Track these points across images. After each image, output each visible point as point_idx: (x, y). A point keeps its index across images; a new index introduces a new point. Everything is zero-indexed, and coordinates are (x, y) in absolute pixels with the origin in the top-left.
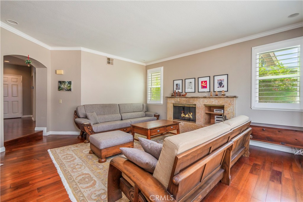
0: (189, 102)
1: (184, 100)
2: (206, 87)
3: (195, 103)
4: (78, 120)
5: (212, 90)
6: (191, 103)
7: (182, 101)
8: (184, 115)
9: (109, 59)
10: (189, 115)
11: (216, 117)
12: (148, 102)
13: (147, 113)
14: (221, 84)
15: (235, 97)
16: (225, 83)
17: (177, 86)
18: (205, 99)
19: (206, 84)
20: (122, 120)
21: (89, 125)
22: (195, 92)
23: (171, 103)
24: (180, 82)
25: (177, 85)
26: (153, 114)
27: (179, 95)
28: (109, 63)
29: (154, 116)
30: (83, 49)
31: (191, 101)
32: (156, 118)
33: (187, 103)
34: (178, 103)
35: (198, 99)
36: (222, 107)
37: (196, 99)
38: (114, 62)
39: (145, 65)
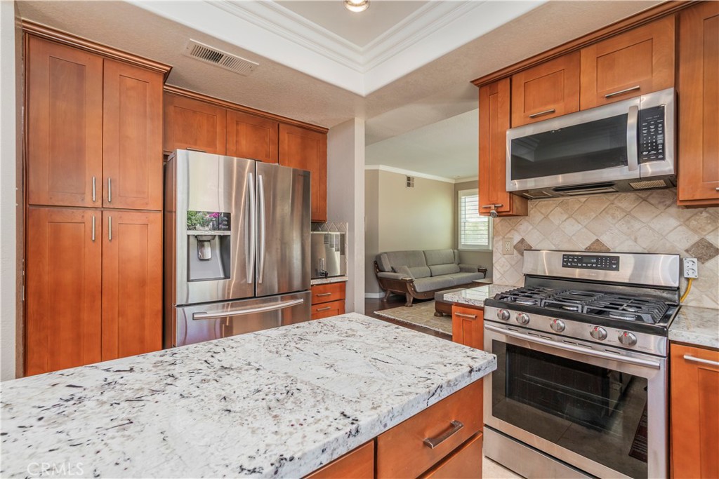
4: (380, 274)
9: (409, 179)
12: (460, 247)
13: (461, 265)
20: (431, 276)
21: (411, 281)
26: (476, 268)
28: (409, 185)
29: (479, 271)
30: (382, 168)
32: (482, 274)
38: (415, 182)
39: (453, 182)
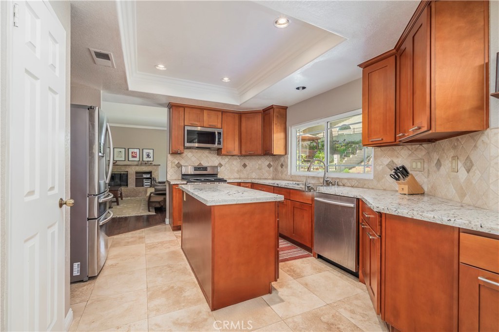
2: (136, 157)
3: (127, 170)
5: (141, 160)
11: (146, 180)
14: (148, 156)
15: (160, 165)
16: (151, 155)
18: (137, 167)
19: (136, 154)
22: (125, 161)
31: (123, 169)
35: (130, 167)
36: (150, 173)
37: (128, 167)
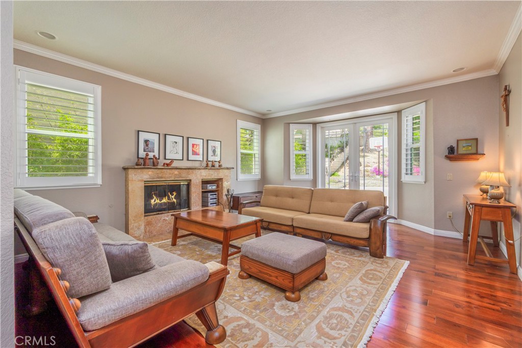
0: (181, 177)
1: (170, 174)
2: (198, 154)
3: (190, 177)
5: (205, 159)
6: (184, 177)
7: (167, 176)
8: (158, 201)
10: (169, 197)
11: (211, 195)
14: (214, 152)
16: (218, 151)
17: (147, 145)
18: (203, 171)
19: (198, 149)
22: (183, 160)
23: (142, 181)
24: (154, 138)
25: (146, 142)
27: (154, 163)
31: (183, 175)
33: (178, 178)
34: (158, 180)
35: (195, 171)
36: (217, 182)
37: (191, 171)
